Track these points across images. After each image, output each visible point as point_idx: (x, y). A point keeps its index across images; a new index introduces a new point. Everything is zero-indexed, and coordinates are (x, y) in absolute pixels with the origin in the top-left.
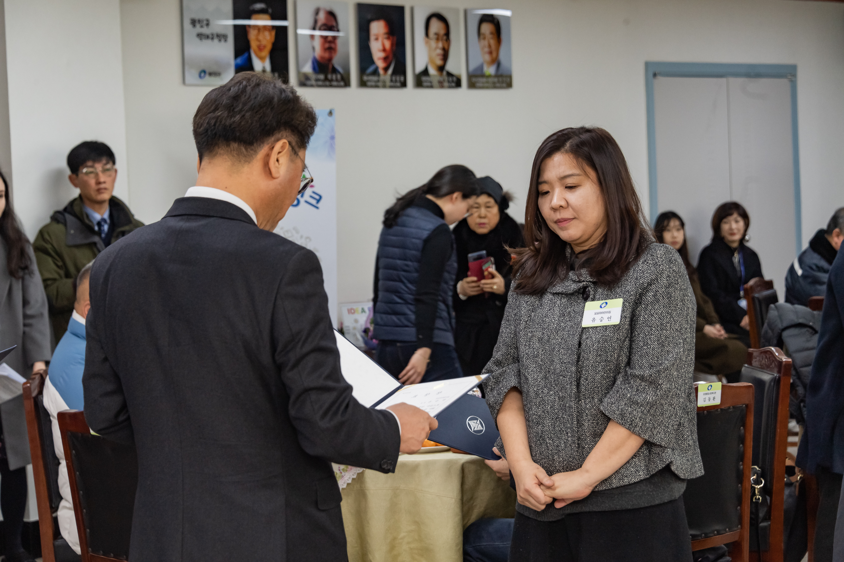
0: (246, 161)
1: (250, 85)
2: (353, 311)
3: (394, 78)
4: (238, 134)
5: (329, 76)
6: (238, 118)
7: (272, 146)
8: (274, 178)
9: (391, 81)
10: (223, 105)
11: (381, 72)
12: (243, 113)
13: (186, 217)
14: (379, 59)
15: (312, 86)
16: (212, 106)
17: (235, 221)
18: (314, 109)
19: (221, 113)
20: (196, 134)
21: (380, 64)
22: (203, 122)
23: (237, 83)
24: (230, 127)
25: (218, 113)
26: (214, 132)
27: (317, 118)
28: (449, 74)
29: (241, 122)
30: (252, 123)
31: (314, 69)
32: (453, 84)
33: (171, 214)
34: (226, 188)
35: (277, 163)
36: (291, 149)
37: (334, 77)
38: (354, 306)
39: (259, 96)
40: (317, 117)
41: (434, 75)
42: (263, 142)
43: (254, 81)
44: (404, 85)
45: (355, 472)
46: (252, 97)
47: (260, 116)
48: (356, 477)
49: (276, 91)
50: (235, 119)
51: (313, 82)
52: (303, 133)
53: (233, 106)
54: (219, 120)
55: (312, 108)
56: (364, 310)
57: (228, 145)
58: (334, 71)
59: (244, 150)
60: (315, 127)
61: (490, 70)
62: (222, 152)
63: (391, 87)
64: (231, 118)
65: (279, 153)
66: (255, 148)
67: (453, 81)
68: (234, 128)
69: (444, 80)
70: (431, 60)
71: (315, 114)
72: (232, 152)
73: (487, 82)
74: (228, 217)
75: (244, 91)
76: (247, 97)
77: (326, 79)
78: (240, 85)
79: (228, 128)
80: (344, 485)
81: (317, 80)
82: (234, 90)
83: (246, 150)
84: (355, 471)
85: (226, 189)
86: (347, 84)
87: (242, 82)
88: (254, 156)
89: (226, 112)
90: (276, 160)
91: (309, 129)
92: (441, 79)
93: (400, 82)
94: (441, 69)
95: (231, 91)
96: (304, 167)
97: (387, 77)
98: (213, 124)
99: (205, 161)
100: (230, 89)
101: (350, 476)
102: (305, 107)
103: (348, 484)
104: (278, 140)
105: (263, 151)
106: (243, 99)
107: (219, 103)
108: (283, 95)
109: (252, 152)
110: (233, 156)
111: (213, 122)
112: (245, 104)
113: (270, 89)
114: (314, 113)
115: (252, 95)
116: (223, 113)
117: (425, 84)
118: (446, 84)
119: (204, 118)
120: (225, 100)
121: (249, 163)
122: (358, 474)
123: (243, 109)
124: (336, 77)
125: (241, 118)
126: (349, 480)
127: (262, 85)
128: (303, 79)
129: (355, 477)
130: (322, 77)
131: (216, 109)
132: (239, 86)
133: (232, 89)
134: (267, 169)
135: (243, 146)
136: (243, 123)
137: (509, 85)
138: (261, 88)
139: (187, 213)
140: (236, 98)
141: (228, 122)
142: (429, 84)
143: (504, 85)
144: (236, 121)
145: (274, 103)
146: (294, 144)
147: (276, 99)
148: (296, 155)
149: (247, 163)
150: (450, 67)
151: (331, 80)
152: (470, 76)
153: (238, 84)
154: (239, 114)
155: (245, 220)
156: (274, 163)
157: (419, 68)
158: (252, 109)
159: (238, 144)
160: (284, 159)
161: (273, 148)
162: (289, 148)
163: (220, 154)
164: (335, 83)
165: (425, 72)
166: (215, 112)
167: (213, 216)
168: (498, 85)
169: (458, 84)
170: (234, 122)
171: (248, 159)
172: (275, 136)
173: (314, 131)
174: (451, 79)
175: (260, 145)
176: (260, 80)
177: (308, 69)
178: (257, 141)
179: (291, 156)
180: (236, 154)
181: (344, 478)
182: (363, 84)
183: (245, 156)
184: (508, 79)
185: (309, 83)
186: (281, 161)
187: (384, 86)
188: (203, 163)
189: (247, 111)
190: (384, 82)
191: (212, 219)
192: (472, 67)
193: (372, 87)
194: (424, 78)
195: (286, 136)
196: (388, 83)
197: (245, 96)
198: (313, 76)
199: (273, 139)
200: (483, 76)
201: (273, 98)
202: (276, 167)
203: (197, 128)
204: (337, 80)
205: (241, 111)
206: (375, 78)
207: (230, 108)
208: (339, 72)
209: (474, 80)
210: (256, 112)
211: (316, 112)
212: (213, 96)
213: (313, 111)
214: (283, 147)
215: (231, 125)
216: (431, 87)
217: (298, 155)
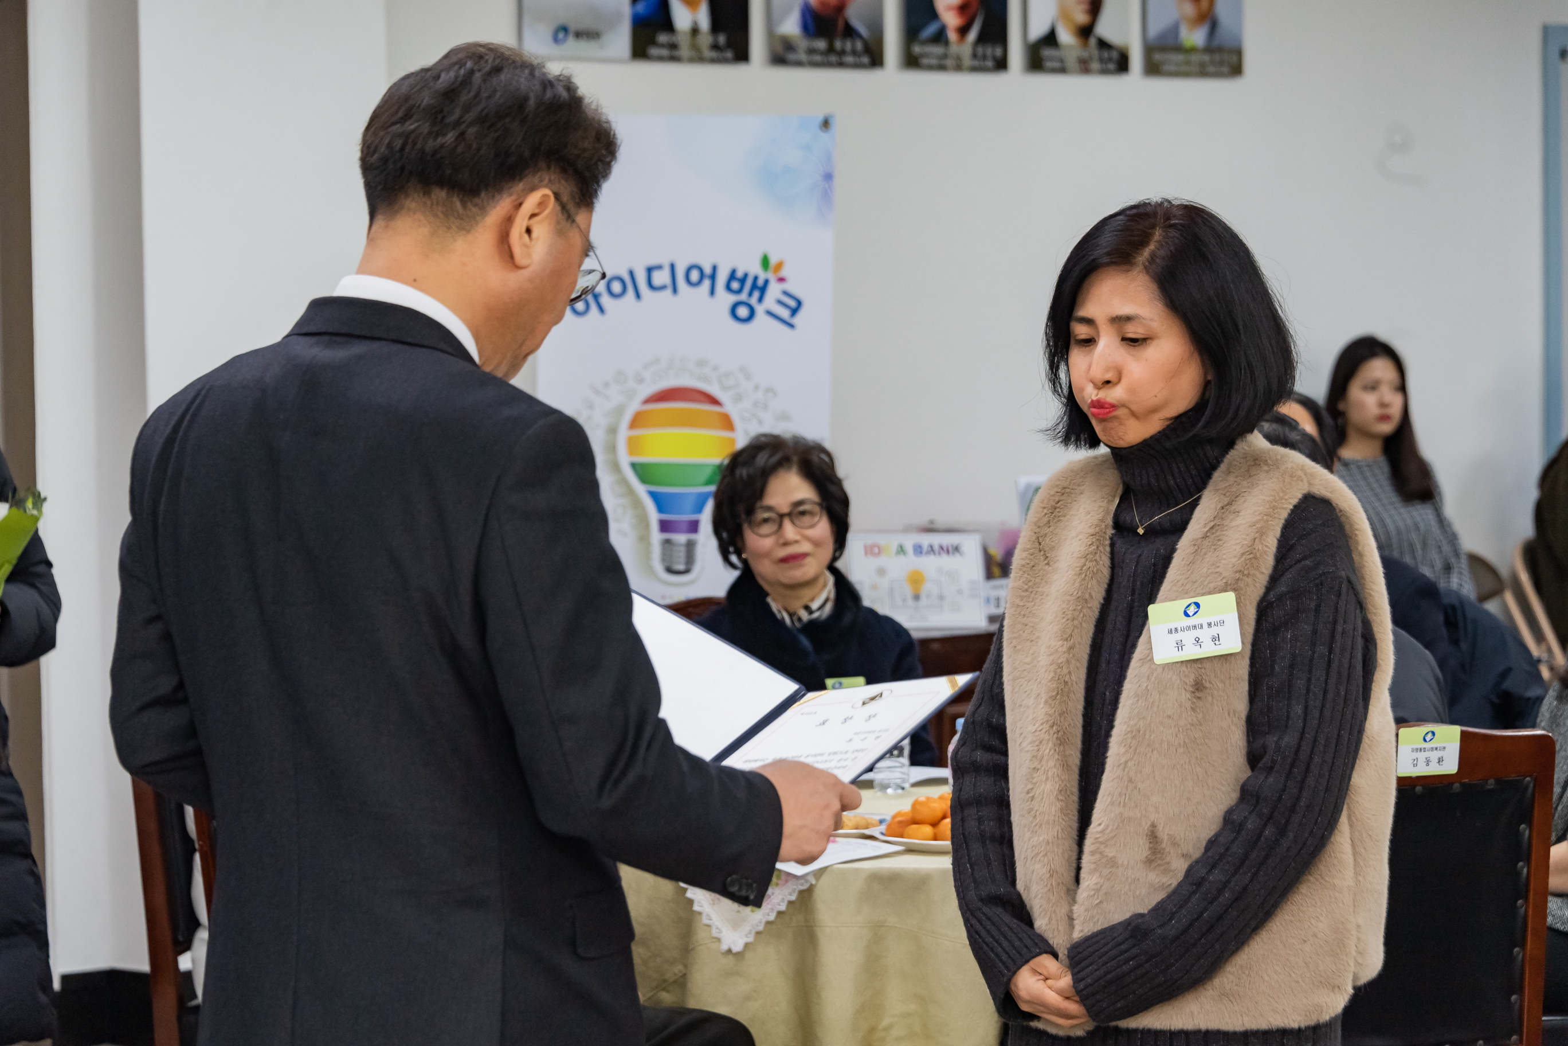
0: (461, 228)
1: (480, 70)
2: (876, 550)
3: (980, 50)
4: (448, 172)
5: (838, 44)
6: (450, 137)
7: (517, 202)
8: (518, 267)
9: (975, 56)
10: (422, 107)
11: (952, 36)
12: (463, 127)
13: (326, 338)
14: (949, 8)
15: (799, 64)
16: (399, 109)
17: (424, 350)
18: (614, 126)
19: (416, 125)
20: (367, 167)
21: (951, 20)
22: (380, 142)
23: (455, 63)
24: (433, 156)
25: (411, 126)
26: (399, 165)
27: (618, 144)
28: (1103, 44)
29: (456, 147)
30: (478, 150)
31: (805, 27)
32: (1111, 66)
33: (303, 330)
34: (415, 280)
35: (526, 236)
36: (558, 208)
37: (848, 45)
38: (882, 540)
39: (498, 94)
40: (619, 142)
41: (1071, 47)
42: (500, 191)
43: (490, 61)
44: (1001, 64)
45: (795, 889)
46: (484, 95)
47: (497, 134)
48: (797, 898)
49: (534, 85)
50: (444, 141)
51: (802, 56)
52: (587, 174)
53: (441, 111)
54: (410, 140)
55: (608, 122)
56: (904, 549)
57: (427, 193)
58: (850, 32)
59: (458, 205)
60: (613, 163)
61: (1195, 37)
62: (413, 205)
63: (974, 69)
64: (437, 136)
65: (533, 216)
66: (482, 201)
67: (1110, 60)
68: (442, 158)
69: (1091, 58)
70: (1064, 14)
71: (614, 135)
72: (435, 207)
73: (1188, 63)
74: (409, 340)
75: (468, 81)
76: (472, 94)
77: (831, 50)
78: (460, 68)
79: (429, 157)
80: (770, 914)
81: (811, 51)
82: (446, 78)
83: (464, 206)
84: (794, 887)
85: (414, 282)
86: (874, 58)
87: (465, 64)
88: (478, 218)
89: (428, 124)
90: (524, 229)
91: (600, 166)
92: (1085, 54)
93: (994, 58)
94: (1085, 32)
95: (441, 80)
96: (588, 249)
97: (964, 48)
98: (398, 148)
99: (380, 221)
100: (439, 77)
101: (785, 897)
102: (594, 119)
103: (780, 913)
104: (533, 189)
105: (499, 209)
106: (464, 98)
107: (414, 106)
108: (549, 94)
109: (475, 210)
110: (436, 216)
111: (398, 144)
112: (467, 109)
113: (522, 80)
114: (612, 133)
115: (483, 90)
116: (420, 125)
117: (1049, 64)
118: (1095, 65)
119: (382, 133)
120: (426, 99)
121: (468, 231)
122: (801, 892)
123: (463, 120)
124: (853, 46)
125: (457, 138)
126: (781, 904)
127: (506, 70)
128: (780, 49)
129: (793, 898)
130: (821, 44)
131: (407, 117)
132: (457, 71)
133: (443, 75)
134: (506, 247)
135: (458, 196)
136: (460, 149)
137: (1236, 70)
138: (503, 77)
139: (331, 330)
140: (450, 94)
141: (431, 145)
142: (1057, 65)
143: (1225, 69)
144: (446, 145)
145: (527, 110)
146: (565, 198)
147: (532, 102)
148: (570, 221)
149: (464, 232)
150: (1106, 28)
151: (843, 53)
152: (1149, 50)
153: (456, 67)
154: (454, 129)
155: (449, 350)
156: (521, 237)
157: (1037, 30)
158: (482, 120)
159: (448, 193)
160: (542, 230)
161: (520, 204)
162: (554, 207)
163: (409, 209)
164: (849, 59)
165: (1050, 39)
166: (405, 121)
167: (379, 339)
168: (1211, 69)
169: (1122, 64)
170: (442, 146)
171: (466, 224)
172: (525, 180)
173: (610, 172)
174: (1106, 55)
175: (493, 196)
176: (501, 60)
177: (791, 26)
178: (486, 187)
179: (558, 223)
180: (442, 213)
181: (771, 901)
182: (911, 61)
183: (460, 218)
184: (1234, 58)
185: (792, 57)
186: (534, 235)
187: (959, 68)
188: (374, 228)
189: (471, 125)
190: (959, 58)
191: (375, 346)
192: (1154, 30)
193: (930, 68)
194: (1047, 52)
195: (550, 181)
196: (967, 61)
197: (469, 92)
198: (803, 44)
199: (521, 186)
200: (1178, 48)
201: (526, 99)
202: (526, 246)
203: (367, 154)
204: (854, 53)
205: (458, 123)
206: (937, 50)
207: (437, 115)
208: (860, 36)
209: (1157, 57)
210: (490, 127)
211: (617, 132)
212: (404, 89)
213: (611, 130)
214: (542, 204)
215: (435, 152)
216: (1062, 70)
217: (573, 221)
